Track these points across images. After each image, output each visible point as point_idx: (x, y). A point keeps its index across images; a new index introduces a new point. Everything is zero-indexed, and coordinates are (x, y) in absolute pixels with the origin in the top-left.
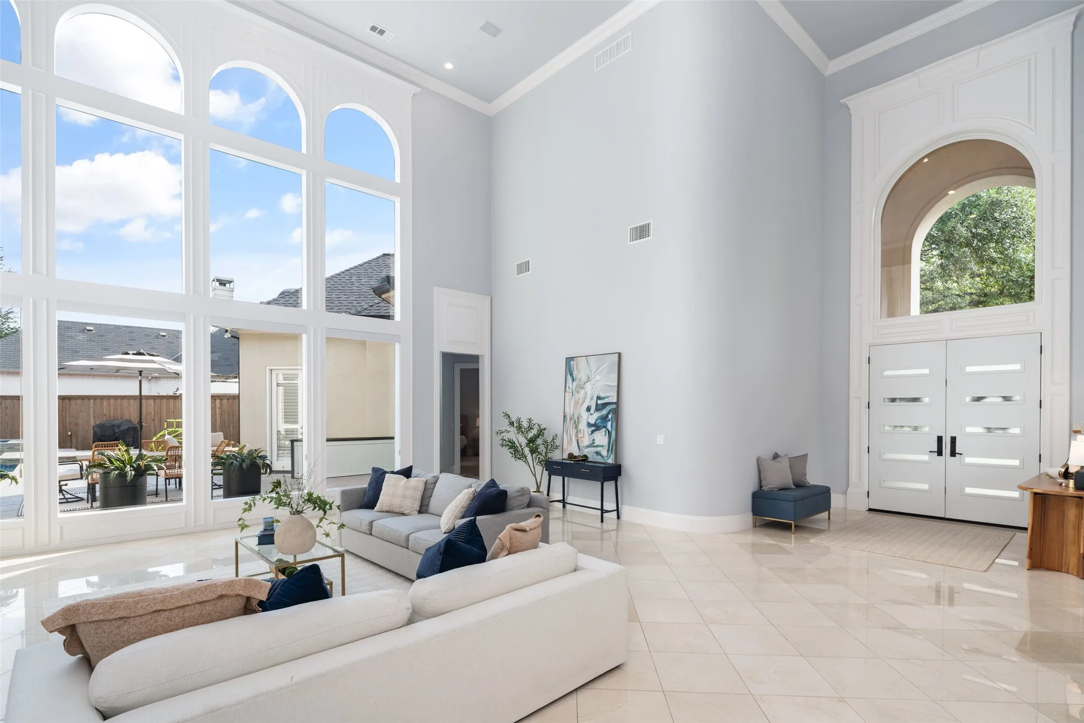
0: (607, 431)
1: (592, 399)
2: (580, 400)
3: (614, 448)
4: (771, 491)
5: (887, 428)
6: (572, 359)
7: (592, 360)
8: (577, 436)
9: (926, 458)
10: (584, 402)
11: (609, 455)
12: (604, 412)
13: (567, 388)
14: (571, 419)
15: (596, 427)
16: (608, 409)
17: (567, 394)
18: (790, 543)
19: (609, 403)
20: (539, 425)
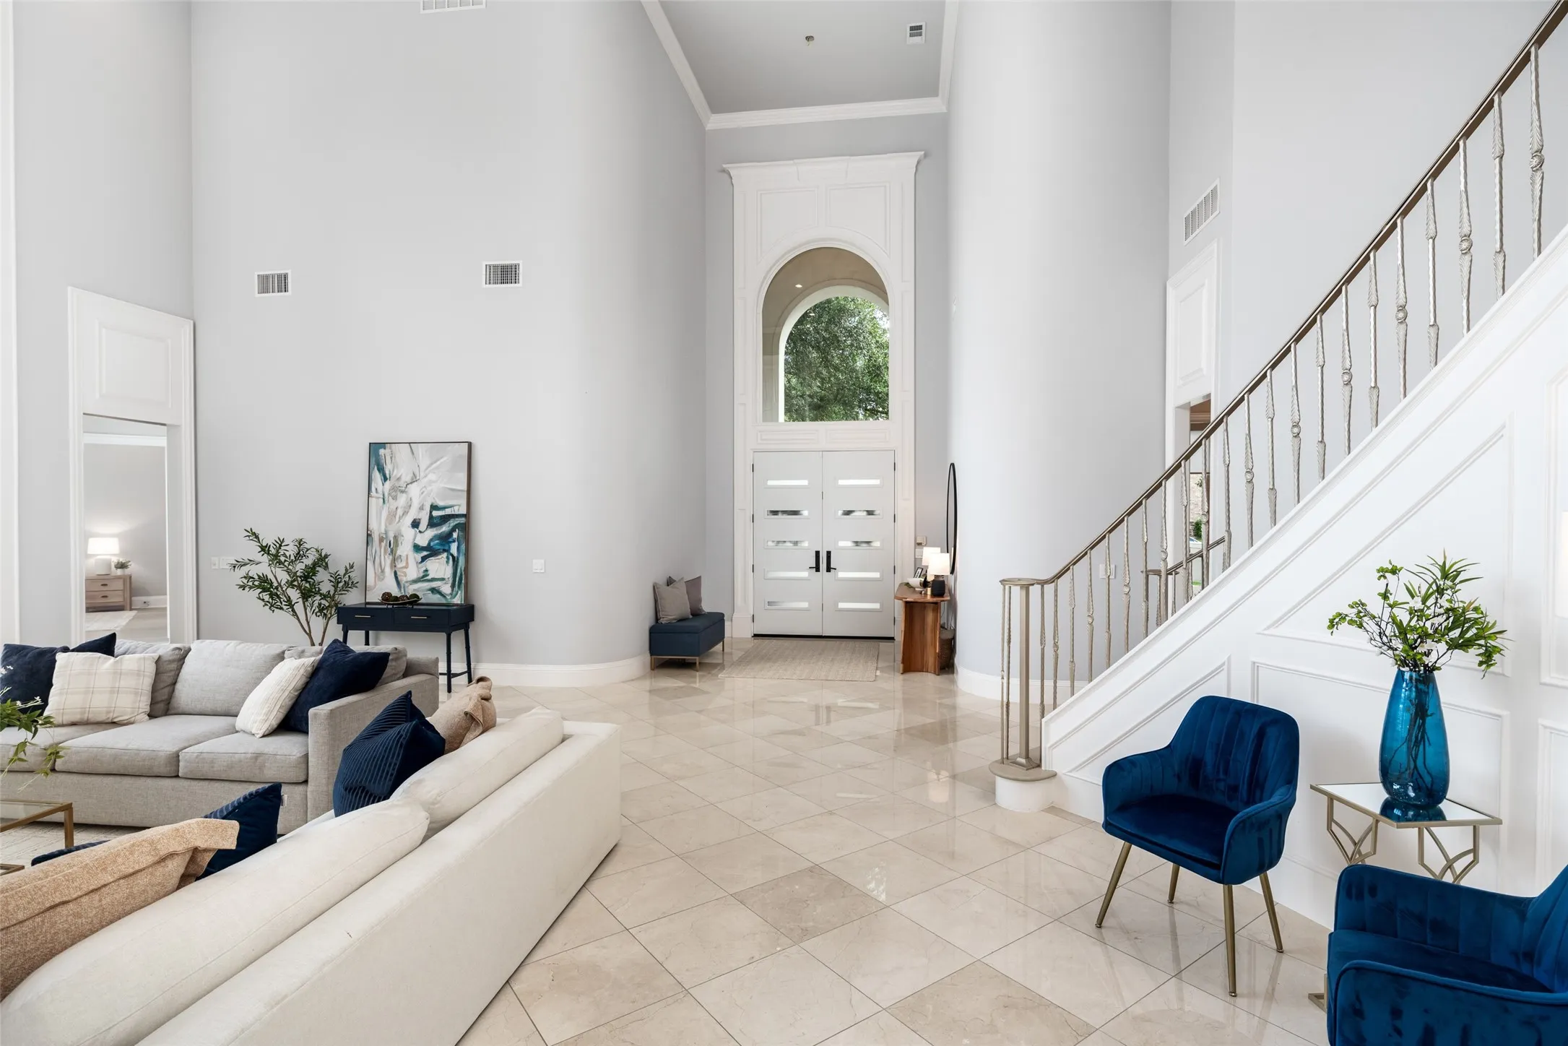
0: (451, 557)
1: (421, 508)
2: (399, 510)
3: (463, 581)
4: (669, 624)
5: (770, 544)
6: (383, 445)
7: (420, 450)
8: (393, 564)
9: (805, 574)
10: (405, 513)
11: (454, 593)
12: (445, 528)
13: (373, 489)
14: (381, 540)
15: (430, 551)
16: (452, 525)
17: (373, 501)
18: (697, 681)
19: (453, 515)
20: (317, 551)
